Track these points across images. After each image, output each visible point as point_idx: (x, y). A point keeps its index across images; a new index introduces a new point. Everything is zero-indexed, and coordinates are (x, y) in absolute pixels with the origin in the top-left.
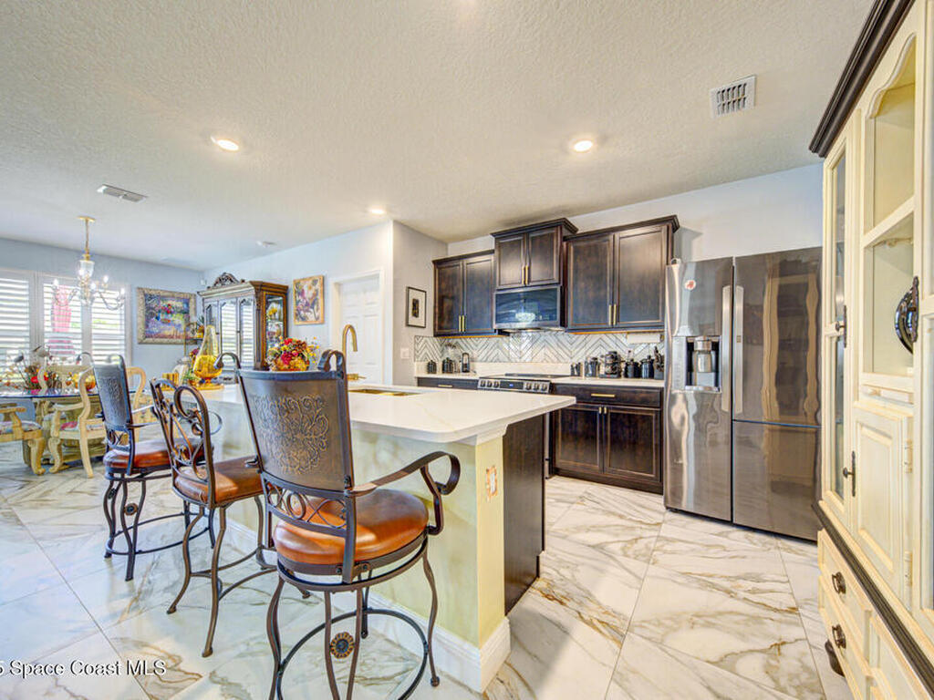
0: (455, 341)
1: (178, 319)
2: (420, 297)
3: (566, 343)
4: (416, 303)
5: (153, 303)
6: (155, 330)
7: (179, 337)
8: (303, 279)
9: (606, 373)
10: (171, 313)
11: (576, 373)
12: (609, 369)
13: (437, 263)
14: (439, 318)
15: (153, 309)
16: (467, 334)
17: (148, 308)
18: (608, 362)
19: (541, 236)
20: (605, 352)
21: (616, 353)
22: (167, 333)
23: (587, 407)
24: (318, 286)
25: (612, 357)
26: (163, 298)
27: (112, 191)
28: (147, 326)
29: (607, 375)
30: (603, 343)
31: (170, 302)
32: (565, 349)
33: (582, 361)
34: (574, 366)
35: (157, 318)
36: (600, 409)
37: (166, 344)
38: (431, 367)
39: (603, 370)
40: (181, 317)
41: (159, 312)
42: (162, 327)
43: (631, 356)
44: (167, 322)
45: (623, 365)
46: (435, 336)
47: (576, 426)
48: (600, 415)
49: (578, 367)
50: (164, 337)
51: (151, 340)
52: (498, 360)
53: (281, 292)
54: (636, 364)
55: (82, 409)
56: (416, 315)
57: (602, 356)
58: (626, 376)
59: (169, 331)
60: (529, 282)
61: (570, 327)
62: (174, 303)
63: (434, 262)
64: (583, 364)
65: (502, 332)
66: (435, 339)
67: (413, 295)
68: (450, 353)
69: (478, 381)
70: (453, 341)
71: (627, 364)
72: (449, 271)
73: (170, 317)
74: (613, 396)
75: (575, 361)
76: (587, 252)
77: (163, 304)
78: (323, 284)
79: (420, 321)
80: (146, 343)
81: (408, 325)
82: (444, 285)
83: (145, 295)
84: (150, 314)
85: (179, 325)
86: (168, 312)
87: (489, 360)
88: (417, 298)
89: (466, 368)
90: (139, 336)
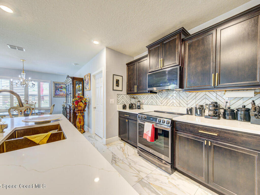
0: (136, 96)
1: (64, 90)
2: (120, 78)
3: (184, 97)
4: (117, 81)
5: (57, 86)
6: (58, 93)
7: (64, 95)
8: (86, 75)
9: (209, 115)
10: (62, 88)
11: (190, 113)
12: (211, 113)
13: (128, 64)
14: (129, 86)
15: (57, 87)
17: (56, 87)
18: (211, 108)
19: (169, 42)
20: (209, 103)
21: (216, 103)
22: (61, 94)
23: (196, 138)
24: (88, 77)
25: (214, 106)
26: (60, 84)
28: (55, 92)
30: (207, 97)
31: (62, 85)
32: (184, 100)
33: (194, 106)
34: (189, 109)
35: (58, 90)
36: (206, 141)
37: (61, 97)
38: (124, 107)
39: (207, 113)
40: (65, 89)
41: (59, 88)
42: (60, 92)
43: (228, 105)
44: (61, 91)
45: (222, 111)
46: (128, 94)
48: (205, 146)
49: (191, 110)
50: (60, 95)
51: (56, 96)
52: (152, 104)
53: (81, 81)
54: (233, 111)
56: (118, 85)
57: (207, 105)
58: (225, 118)
59: (62, 93)
60: (163, 67)
61: (185, 88)
62: (63, 86)
64: (194, 108)
66: (127, 95)
67: (116, 78)
68: (133, 101)
69: (137, 114)
71: (225, 110)
72: (132, 67)
73: (62, 90)
75: (189, 106)
77: (60, 86)
78: (90, 76)
79: (120, 88)
80: (55, 97)
81: (113, 90)
82: (130, 73)
83: (55, 84)
84: (56, 89)
85: (64, 92)
86: (61, 88)
87: (149, 104)
88: (118, 79)
89: (139, 107)
90: (53, 95)
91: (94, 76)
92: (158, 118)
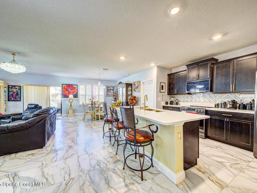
0: (174, 96)
1: (112, 91)
2: (164, 84)
3: (213, 97)
4: (162, 86)
5: (108, 88)
6: (108, 94)
7: (112, 95)
8: (135, 82)
9: (230, 107)
11: (217, 107)
12: (231, 106)
13: (169, 75)
14: (169, 90)
16: (177, 94)
17: (107, 89)
18: (230, 104)
19: (203, 64)
20: (230, 100)
21: (234, 100)
22: (110, 94)
23: (220, 118)
24: (139, 83)
25: (233, 102)
26: (110, 87)
27: (104, 69)
28: (107, 93)
29: (230, 108)
30: (229, 97)
32: (213, 99)
33: (220, 103)
34: (216, 104)
36: (226, 119)
37: (110, 96)
38: (167, 103)
39: (228, 106)
42: (109, 93)
43: (242, 102)
44: (110, 92)
45: (238, 105)
46: (168, 94)
47: (215, 124)
48: (226, 121)
49: (218, 105)
51: (108, 96)
52: (188, 102)
53: (131, 85)
54: (244, 105)
55: (99, 109)
56: (162, 89)
57: (228, 102)
58: (239, 108)
60: (198, 79)
61: (214, 91)
62: (111, 88)
63: (168, 75)
64: (220, 104)
65: (188, 94)
67: (162, 84)
68: (172, 99)
69: (180, 108)
70: (173, 96)
71: (239, 104)
72: (172, 77)
74: (232, 115)
75: (217, 103)
76: (222, 67)
77: (110, 88)
78: (140, 83)
79: (164, 91)
81: (160, 92)
82: (170, 81)
84: (108, 91)
85: (112, 93)
86: (110, 90)
87: (185, 101)
88: (163, 85)
89: (177, 104)
90: (106, 95)
91: (143, 83)
92: (196, 109)
